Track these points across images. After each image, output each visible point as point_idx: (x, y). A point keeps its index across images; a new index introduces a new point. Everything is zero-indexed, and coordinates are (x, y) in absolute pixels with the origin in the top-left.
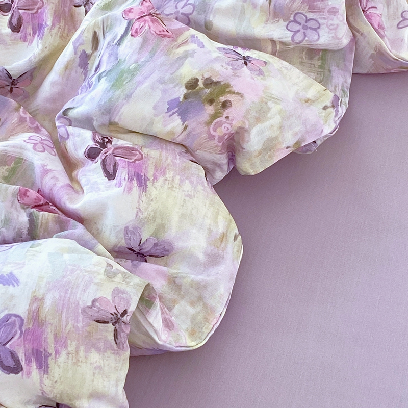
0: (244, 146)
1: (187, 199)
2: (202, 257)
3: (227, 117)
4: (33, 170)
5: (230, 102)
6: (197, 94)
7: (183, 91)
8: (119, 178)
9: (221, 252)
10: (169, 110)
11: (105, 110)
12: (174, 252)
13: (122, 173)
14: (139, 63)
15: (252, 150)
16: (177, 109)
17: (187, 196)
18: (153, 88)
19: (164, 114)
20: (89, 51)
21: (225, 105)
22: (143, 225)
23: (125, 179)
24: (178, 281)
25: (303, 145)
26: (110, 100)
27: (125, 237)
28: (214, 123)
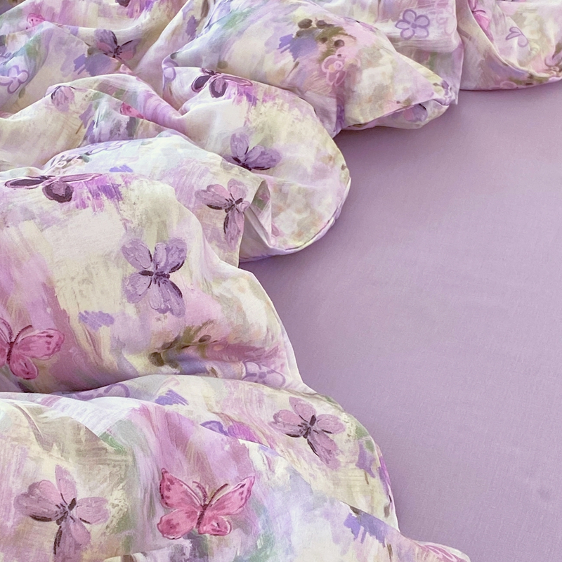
0: (355, 89)
1: (296, 121)
2: (310, 170)
3: (340, 55)
4: (135, 100)
5: (343, 42)
6: (311, 32)
7: (297, 29)
8: (228, 94)
9: (329, 167)
10: (281, 46)
11: (215, 47)
12: (281, 162)
13: (232, 90)
14: (253, 7)
15: (363, 92)
16: (289, 45)
17: (297, 119)
18: (266, 25)
19: (276, 51)
20: (198, 17)
21: (338, 44)
22: (251, 134)
23: (235, 94)
24: (285, 189)
25: (413, 104)
26: (222, 38)
27: (231, 144)
28: (326, 60)
